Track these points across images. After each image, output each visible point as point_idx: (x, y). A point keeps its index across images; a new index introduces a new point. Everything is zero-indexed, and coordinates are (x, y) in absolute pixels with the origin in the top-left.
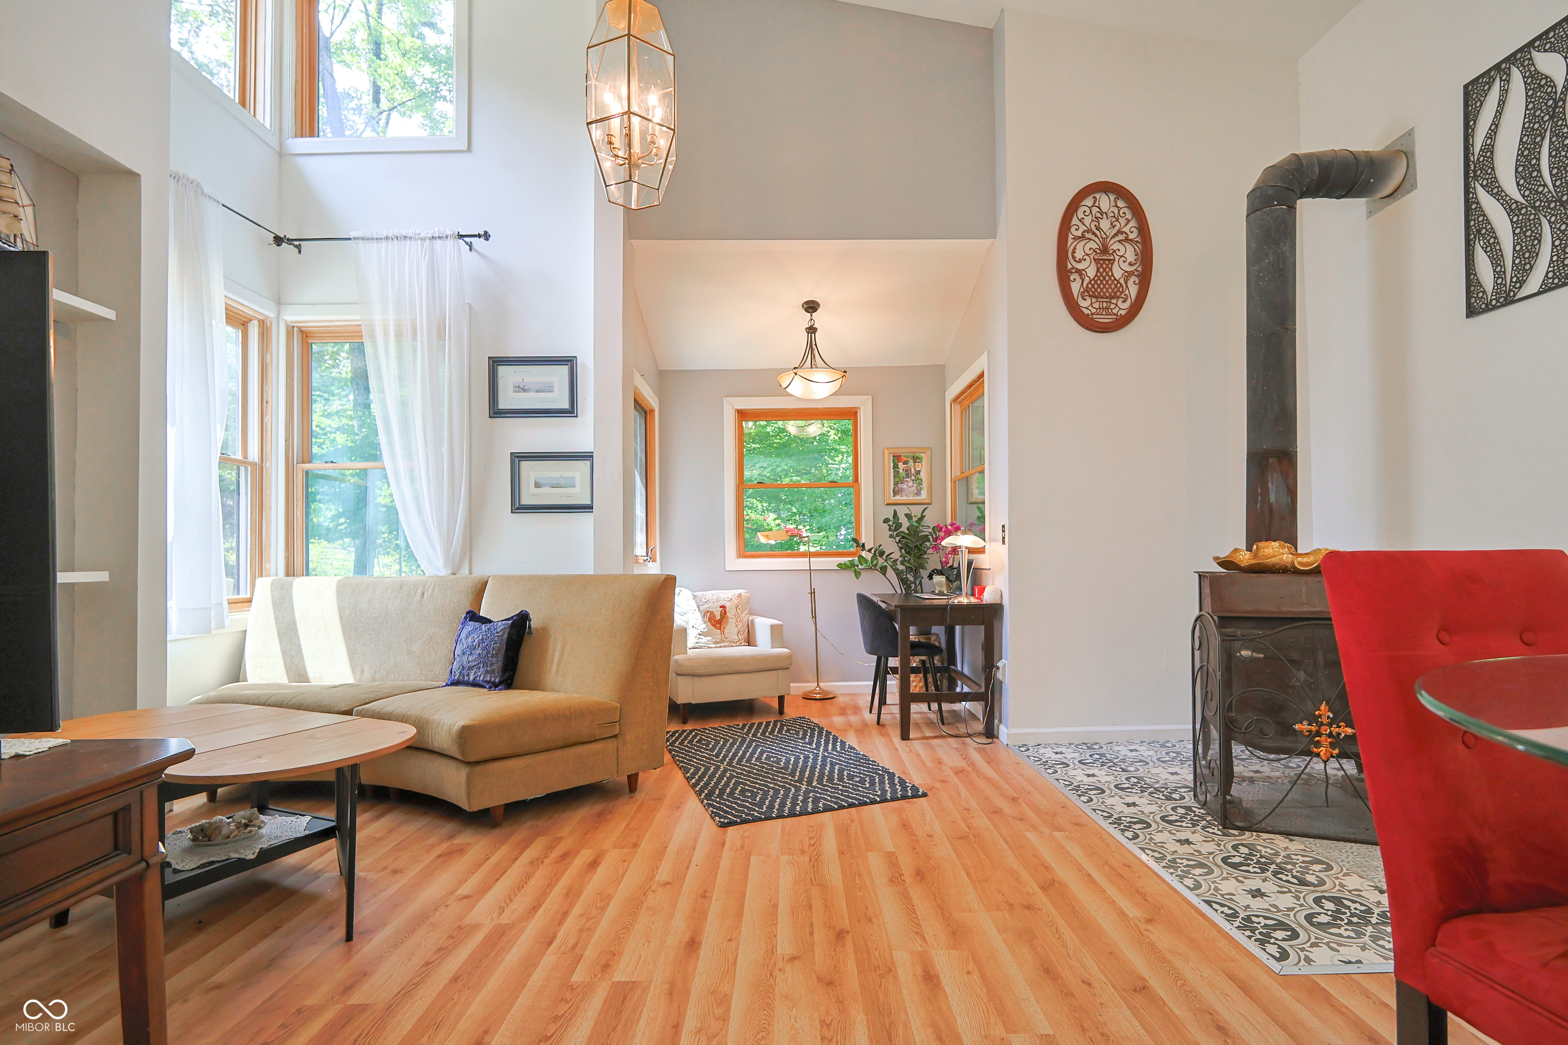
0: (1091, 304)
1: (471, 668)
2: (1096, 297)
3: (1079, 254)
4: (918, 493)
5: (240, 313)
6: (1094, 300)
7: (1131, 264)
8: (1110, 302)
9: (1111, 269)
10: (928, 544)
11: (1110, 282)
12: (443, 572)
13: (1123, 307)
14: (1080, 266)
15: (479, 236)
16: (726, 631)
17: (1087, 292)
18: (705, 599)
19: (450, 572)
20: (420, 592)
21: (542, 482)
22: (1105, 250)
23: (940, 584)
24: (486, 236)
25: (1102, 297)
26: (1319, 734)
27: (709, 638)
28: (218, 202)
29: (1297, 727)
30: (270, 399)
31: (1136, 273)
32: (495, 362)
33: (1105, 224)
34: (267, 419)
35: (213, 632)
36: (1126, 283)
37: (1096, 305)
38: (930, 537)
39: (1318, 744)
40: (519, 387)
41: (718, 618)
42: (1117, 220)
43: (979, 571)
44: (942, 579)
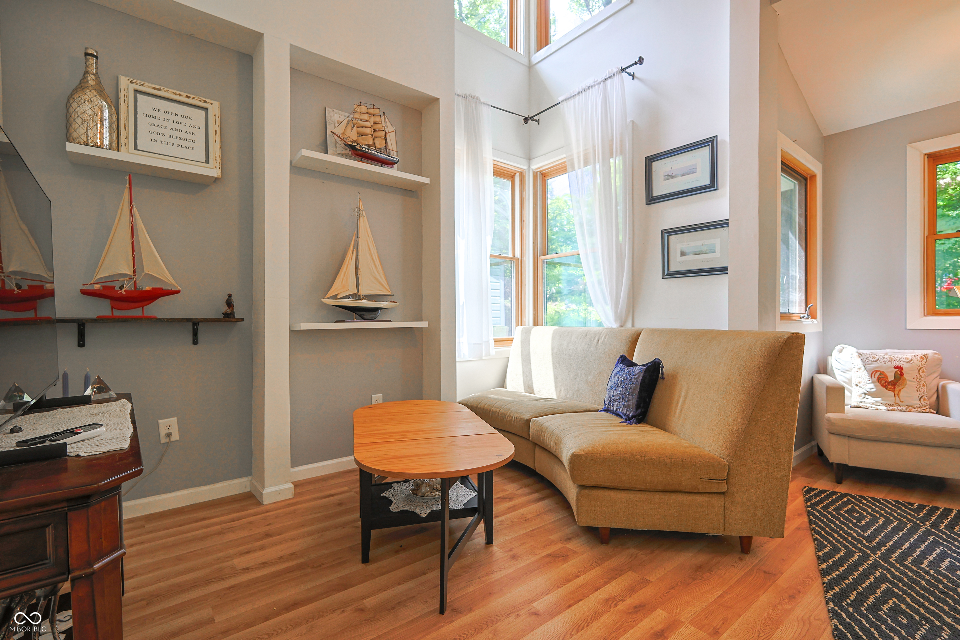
1: (615, 401)
5: (509, 170)
12: (615, 325)
15: (636, 63)
16: (902, 394)
18: (874, 358)
19: (618, 325)
20: (596, 339)
21: (686, 250)
24: (641, 60)
27: (879, 399)
28: (489, 105)
30: (525, 219)
32: (650, 160)
34: (524, 231)
35: (484, 358)
40: (668, 175)
41: (891, 378)
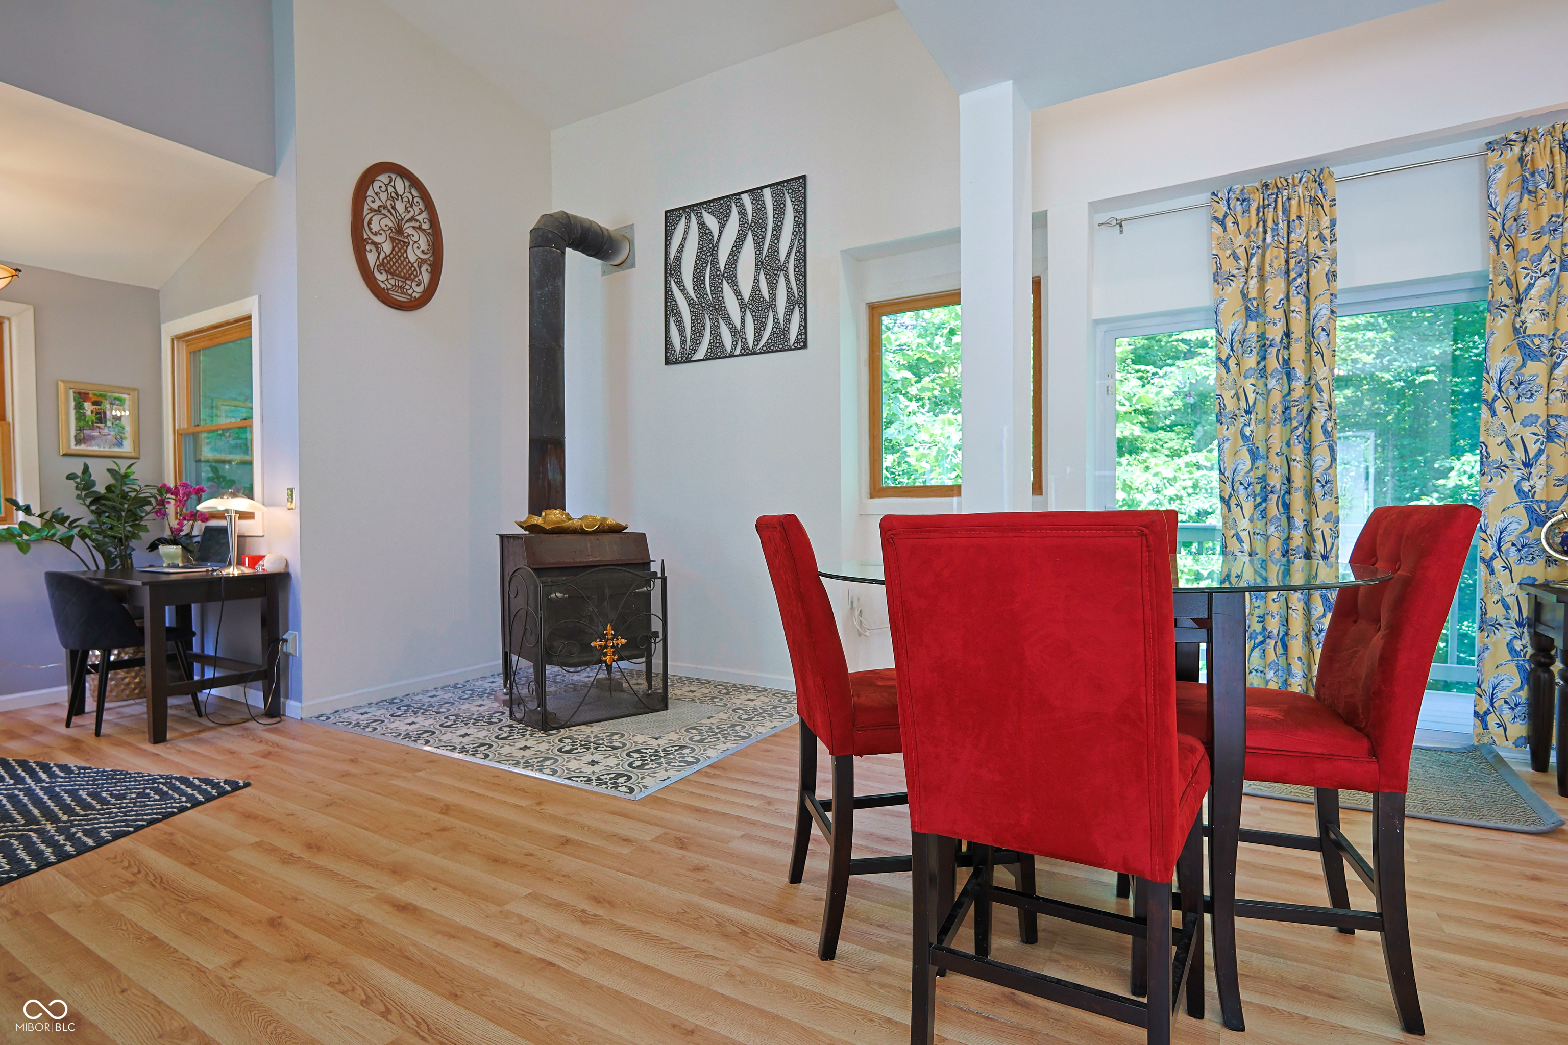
0: (387, 279)
2: (391, 273)
3: (375, 227)
4: (120, 444)
6: (390, 277)
7: (423, 252)
8: (405, 282)
9: (406, 251)
10: (148, 508)
11: (405, 263)
13: (417, 291)
14: (377, 239)
17: (381, 266)
22: (400, 230)
23: (172, 556)
25: (397, 275)
26: (606, 647)
29: (593, 644)
31: (428, 262)
33: (400, 206)
36: (420, 268)
37: (392, 282)
38: (153, 500)
39: (605, 654)
42: (412, 206)
43: (248, 538)
44: (175, 550)
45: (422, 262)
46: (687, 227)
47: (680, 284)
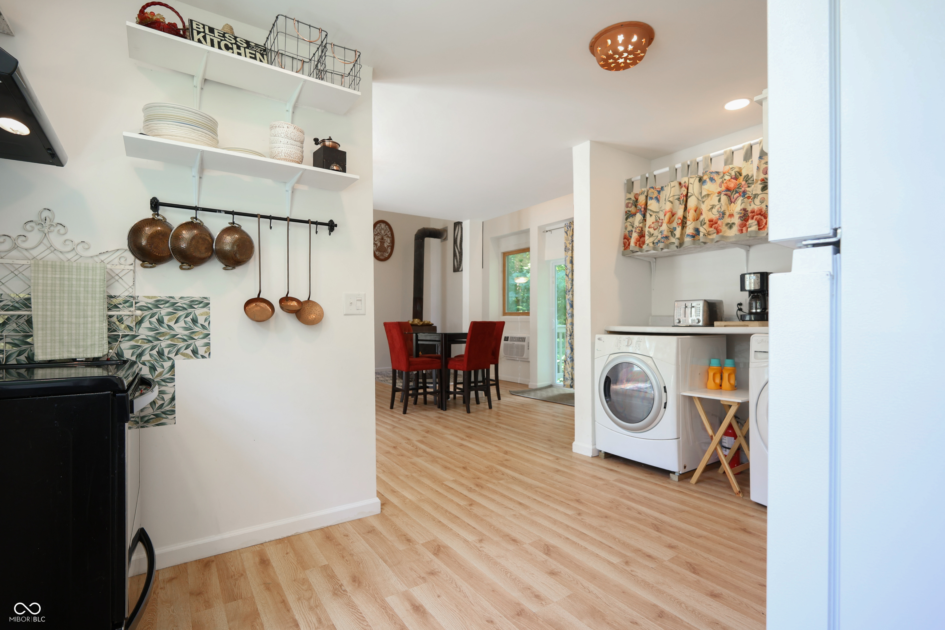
6: (379, 252)
7: (389, 243)
8: (384, 253)
9: (384, 244)
11: (384, 248)
13: (387, 255)
17: (377, 250)
22: (382, 239)
25: (382, 252)
31: (390, 246)
33: (383, 232)
36: (388, 248)
37: (380, 254)
42: (386, 231)
45: (388, 246)
46: (459, 228)
47: (457, 246)
